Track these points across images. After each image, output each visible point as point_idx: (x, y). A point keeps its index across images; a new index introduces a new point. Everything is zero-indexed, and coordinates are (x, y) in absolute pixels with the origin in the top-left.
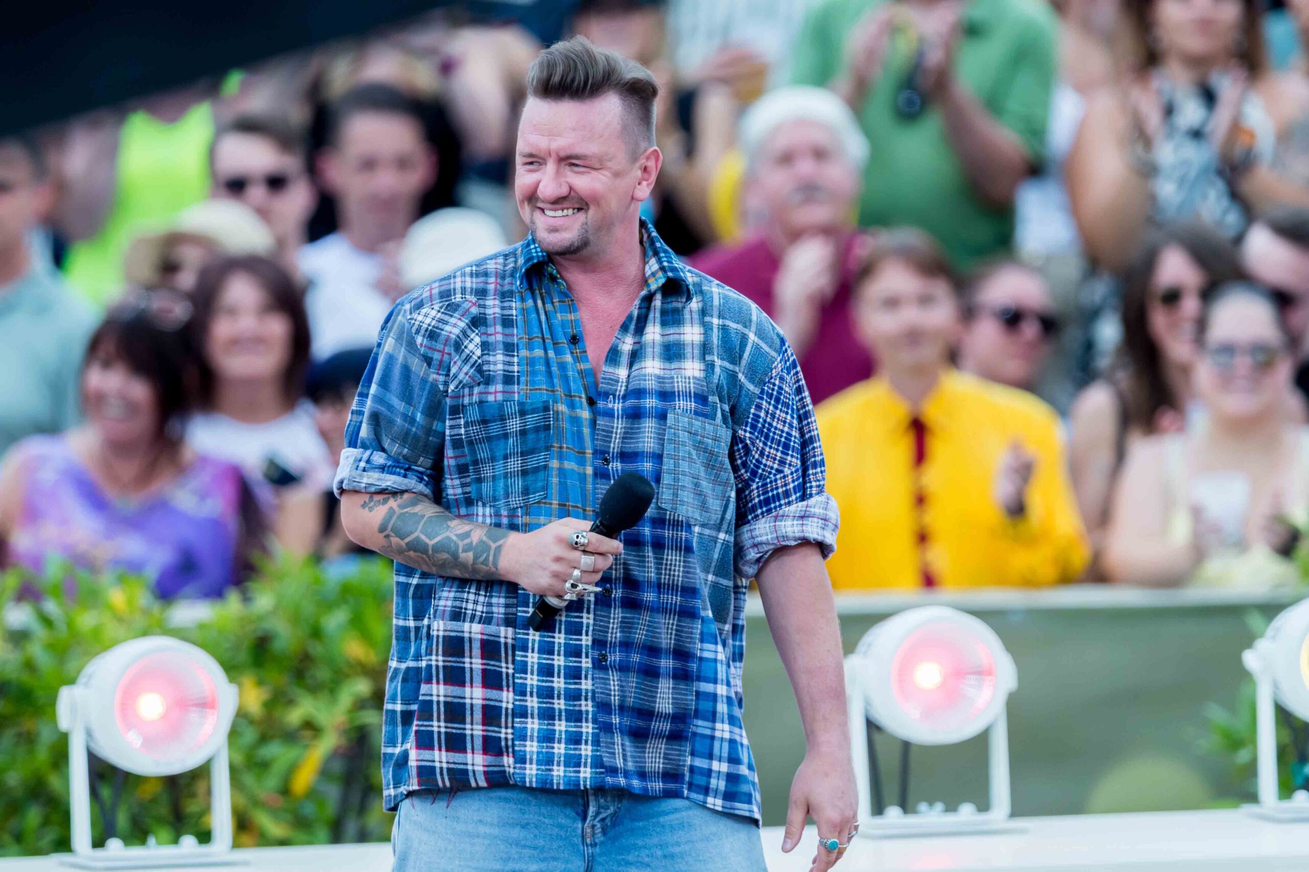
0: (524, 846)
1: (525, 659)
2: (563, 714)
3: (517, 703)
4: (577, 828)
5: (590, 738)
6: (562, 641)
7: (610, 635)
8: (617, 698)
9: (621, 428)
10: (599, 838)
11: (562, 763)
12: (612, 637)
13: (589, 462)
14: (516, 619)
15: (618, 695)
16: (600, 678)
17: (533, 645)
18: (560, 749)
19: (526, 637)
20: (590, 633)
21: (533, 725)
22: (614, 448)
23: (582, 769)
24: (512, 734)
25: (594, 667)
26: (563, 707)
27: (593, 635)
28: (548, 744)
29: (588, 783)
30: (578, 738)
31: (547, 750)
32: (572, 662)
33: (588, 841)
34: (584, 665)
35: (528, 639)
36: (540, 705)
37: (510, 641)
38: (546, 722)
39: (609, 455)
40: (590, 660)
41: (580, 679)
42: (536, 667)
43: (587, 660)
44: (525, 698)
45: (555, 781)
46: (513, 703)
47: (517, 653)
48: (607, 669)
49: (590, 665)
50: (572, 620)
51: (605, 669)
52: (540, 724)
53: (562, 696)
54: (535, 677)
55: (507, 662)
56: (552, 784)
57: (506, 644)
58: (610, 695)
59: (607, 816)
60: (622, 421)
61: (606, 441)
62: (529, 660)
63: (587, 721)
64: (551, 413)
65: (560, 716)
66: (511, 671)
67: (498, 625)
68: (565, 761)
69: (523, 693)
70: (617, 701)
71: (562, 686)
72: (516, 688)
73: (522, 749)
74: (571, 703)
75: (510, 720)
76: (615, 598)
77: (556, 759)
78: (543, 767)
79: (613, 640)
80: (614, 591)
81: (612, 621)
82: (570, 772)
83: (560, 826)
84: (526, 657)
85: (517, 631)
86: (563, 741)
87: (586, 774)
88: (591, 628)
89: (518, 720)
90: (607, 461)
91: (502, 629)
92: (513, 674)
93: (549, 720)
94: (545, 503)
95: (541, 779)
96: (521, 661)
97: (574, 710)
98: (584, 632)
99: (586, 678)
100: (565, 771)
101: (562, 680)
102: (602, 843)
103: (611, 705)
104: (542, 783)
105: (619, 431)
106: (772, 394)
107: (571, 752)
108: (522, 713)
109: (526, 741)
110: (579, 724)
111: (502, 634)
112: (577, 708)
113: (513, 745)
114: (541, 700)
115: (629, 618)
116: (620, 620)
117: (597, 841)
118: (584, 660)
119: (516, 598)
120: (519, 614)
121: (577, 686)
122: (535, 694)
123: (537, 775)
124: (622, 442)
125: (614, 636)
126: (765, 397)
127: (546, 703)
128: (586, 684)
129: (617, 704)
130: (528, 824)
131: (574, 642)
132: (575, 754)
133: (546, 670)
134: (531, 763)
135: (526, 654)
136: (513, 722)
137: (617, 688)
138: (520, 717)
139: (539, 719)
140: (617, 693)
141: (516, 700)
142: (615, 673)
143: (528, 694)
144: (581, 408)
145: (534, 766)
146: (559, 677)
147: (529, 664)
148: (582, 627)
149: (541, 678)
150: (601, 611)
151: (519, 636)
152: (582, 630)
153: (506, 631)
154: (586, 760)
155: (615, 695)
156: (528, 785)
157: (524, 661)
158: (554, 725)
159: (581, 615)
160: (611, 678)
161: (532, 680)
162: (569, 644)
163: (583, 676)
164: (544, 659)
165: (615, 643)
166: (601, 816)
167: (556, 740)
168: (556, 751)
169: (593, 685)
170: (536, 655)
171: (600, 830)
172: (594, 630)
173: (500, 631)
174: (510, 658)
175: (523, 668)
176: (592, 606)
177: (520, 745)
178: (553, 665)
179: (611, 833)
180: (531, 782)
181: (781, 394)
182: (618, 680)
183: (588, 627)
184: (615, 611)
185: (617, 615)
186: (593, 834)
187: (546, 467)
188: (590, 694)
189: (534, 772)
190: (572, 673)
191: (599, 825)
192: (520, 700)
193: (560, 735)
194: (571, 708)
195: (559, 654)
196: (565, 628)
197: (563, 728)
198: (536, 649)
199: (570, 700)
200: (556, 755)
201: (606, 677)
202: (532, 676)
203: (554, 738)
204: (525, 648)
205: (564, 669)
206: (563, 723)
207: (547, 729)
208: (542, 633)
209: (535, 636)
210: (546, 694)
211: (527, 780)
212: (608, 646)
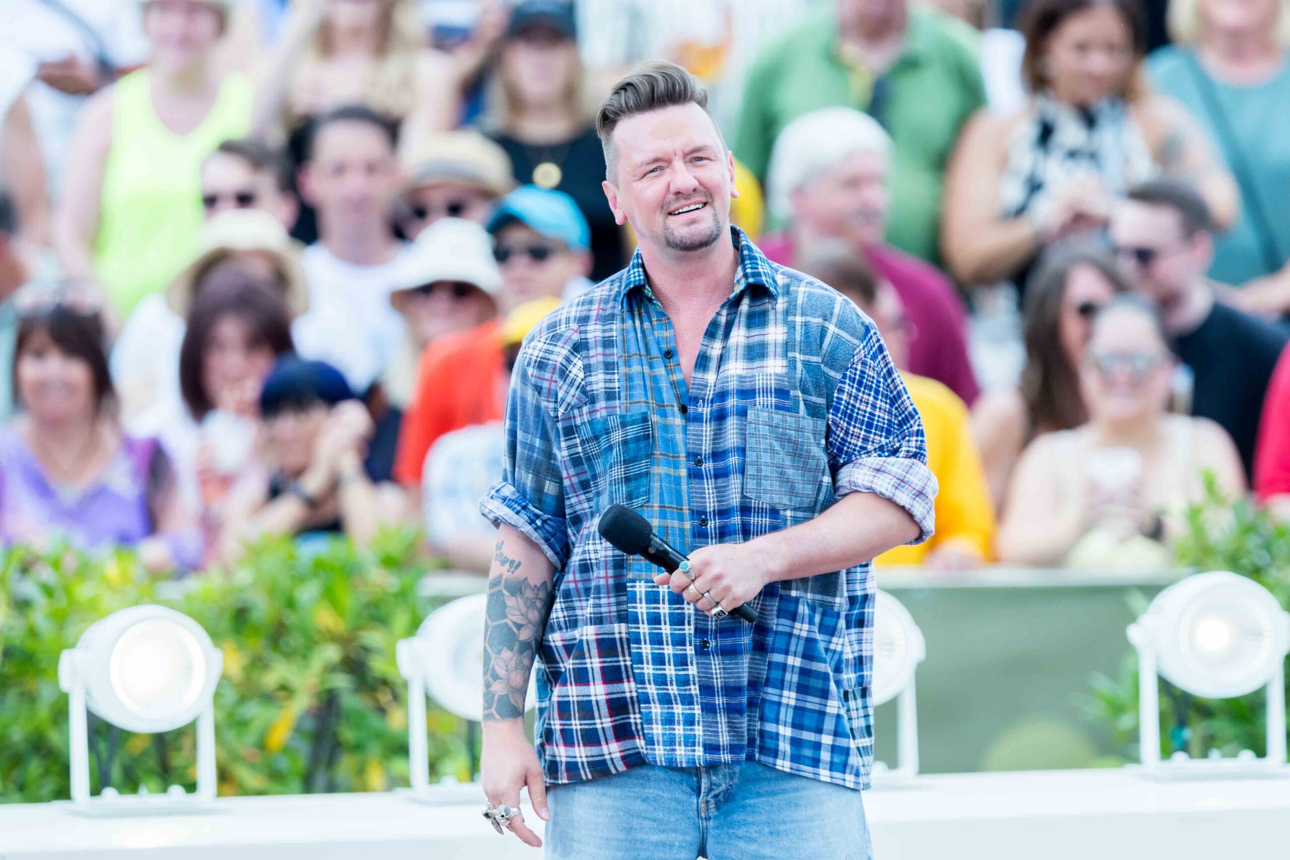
0: (645, 818)
1: (640, 651)
2: (678, 699)
3: (640, 691)
4: (692, 803)
5: (701, 720)
6: (669, 632)
7: (710, 623)
8: (719, 680)
9: (710, 431)
10: (713, 812)
11: (682, 743)
12: (712, 625)
13: (683, 466)
14: (627, 615)
15: (720, 678)
16: (703, 664)
18: (680, 730)
19: (637, 630)
20: (692, 622)
21: (657, 710)
22: (705, 450)
23: (696, 748)
24: (639, 719)
25: (696, 654)
26: (676, 692)
27: (696, 624)
28: (670, 726)
30: (692, 720)
31: (670, 732)
32: (679, 650)
33: (703, 815)
34: (688, 653)
35: (639, 633)
36: (658, 692)
37: (624, 636)
38: (666, 706)
39: (701, 457)
40: (693, 647)
41: (687, 665)
42: (650, 657)
43: (691, 648)
44: (645, 686)
45: (678, 760)
46: (636, 691)
47: (632, 645)
48: (709, 655)
49: (693, 652)
50: (675, 611)
51: (708, 654)
52: (661, 708)
53: (674, 683)
54: (651, 666)
55: (624, 656)
56: (676, 762)
57: (621, 639)
58: (713, 678)
59: (720, 793)
60: (710, 424)
61: (698, 444)
62: (644, 651)
63: (697, 704)
64: (649, 423)
65: (676, 700)
66: (629, 664)
67: (611, 623)
68: (684, 741)
70: (719, 683)
71: (673, 673)
72: (634, 677)
73: (650, 731)
74: (682, 688)
75: (636, 707)
77: (677, 739)
78: (668, 748)
79: (714, 628)
82: (689, 751)
83: (678, 801)
84: (641, 648)
85: (630, 625)
86: (681, 722)
88: (693, 618)
89: (643, 706)
90: (699, 462)
91: (616, 625)
92: (631, 666)
93: (668, 704)
94: (648, 507)
95: (668, 758)
96: (637, 652)
97: (686, 694)
98: (686, 622)
99: (692, 665)
100: (685, 750)
101: (672, 667)
102: (716, 817)
103: (714, 687)
104: (669, 761)
105: (708, 433)
106: (854, 379)
107: (688, 733)
108: (645, 699)
109: (652, 724)
110: (691, 707)
111: (616, 630)
112: (687, 692)
113: (643, 730)
114: (658, 687)
117: (711, 815)
118: (688, 647)
119: (626, 595)
120: (630, 610)
121: (685, 673)
122: (652, 682)
123: (665, 754)
124: (713, 444)
125: (714, 623)
126: (847, 381)
127: (663, 690)
128: (692, 670)
129: (720, 686)
130: (647, 798)
131: (679, 632)
132: (691, 734)
133: (658, 659)
134: (659, 744)
135: (639, 646)
136: (639, 709)
137: (718, 671)
138: (645, 703)
139: (660, 704)
140: (719, 676)
141: (638, 688)
142: (716, 658)
143: (646, 681)
144: (674, 416)
145: (662, 747)
146: (670, 665)
147: (644, 655)
148: (685, 617)
149: (656, 667)
151: (631, 631)
152: (684, 620)
153: (620, 627)
155: (717, 678)
156: (658, 764)
158: (673, 708)
159: (682, 606)
160: (713, 662)
161: (649, 669)
162: (674, 634)
163: (689, 663)
164: (656, 649)
165: (716, 630)
166: (713, 793)
167: (676, 722)
168: (677, 732)
169: (698, 670)
170: (648, 647)
171: (714, 805)
172: (696, 619)
173: (614, 628)
174: (626, 652)
175: (639, 659)
177: (648, 729)
178: (664, 654)
179: (725, 808)
180: (661, 762)
181: (863, 378)
182: (718, 664)
183: (689, 617)
186: (707, 810)
187: (647, 474)
188: (696, 679)
189: (662, 753)
190: (680, 660)
191: (712, 801)
192: (642, 688)
193: (679, 717)
194: (683, 693)
195: (667, 644)
196: (669, 620)
197: (680, 711)
198: (648, 641)
199: (681, 686)
200: (677, 736)
201: (708, 661)
202: (648, 666)
203: (674, 720)
204: (638, 641)
205: (673, 658)
206: (680, 706)
207: (668, 713)
208: (650, 626)
209: (644, 629)
210: (661, 681)
211: (658, 760)
212: (709, 633)
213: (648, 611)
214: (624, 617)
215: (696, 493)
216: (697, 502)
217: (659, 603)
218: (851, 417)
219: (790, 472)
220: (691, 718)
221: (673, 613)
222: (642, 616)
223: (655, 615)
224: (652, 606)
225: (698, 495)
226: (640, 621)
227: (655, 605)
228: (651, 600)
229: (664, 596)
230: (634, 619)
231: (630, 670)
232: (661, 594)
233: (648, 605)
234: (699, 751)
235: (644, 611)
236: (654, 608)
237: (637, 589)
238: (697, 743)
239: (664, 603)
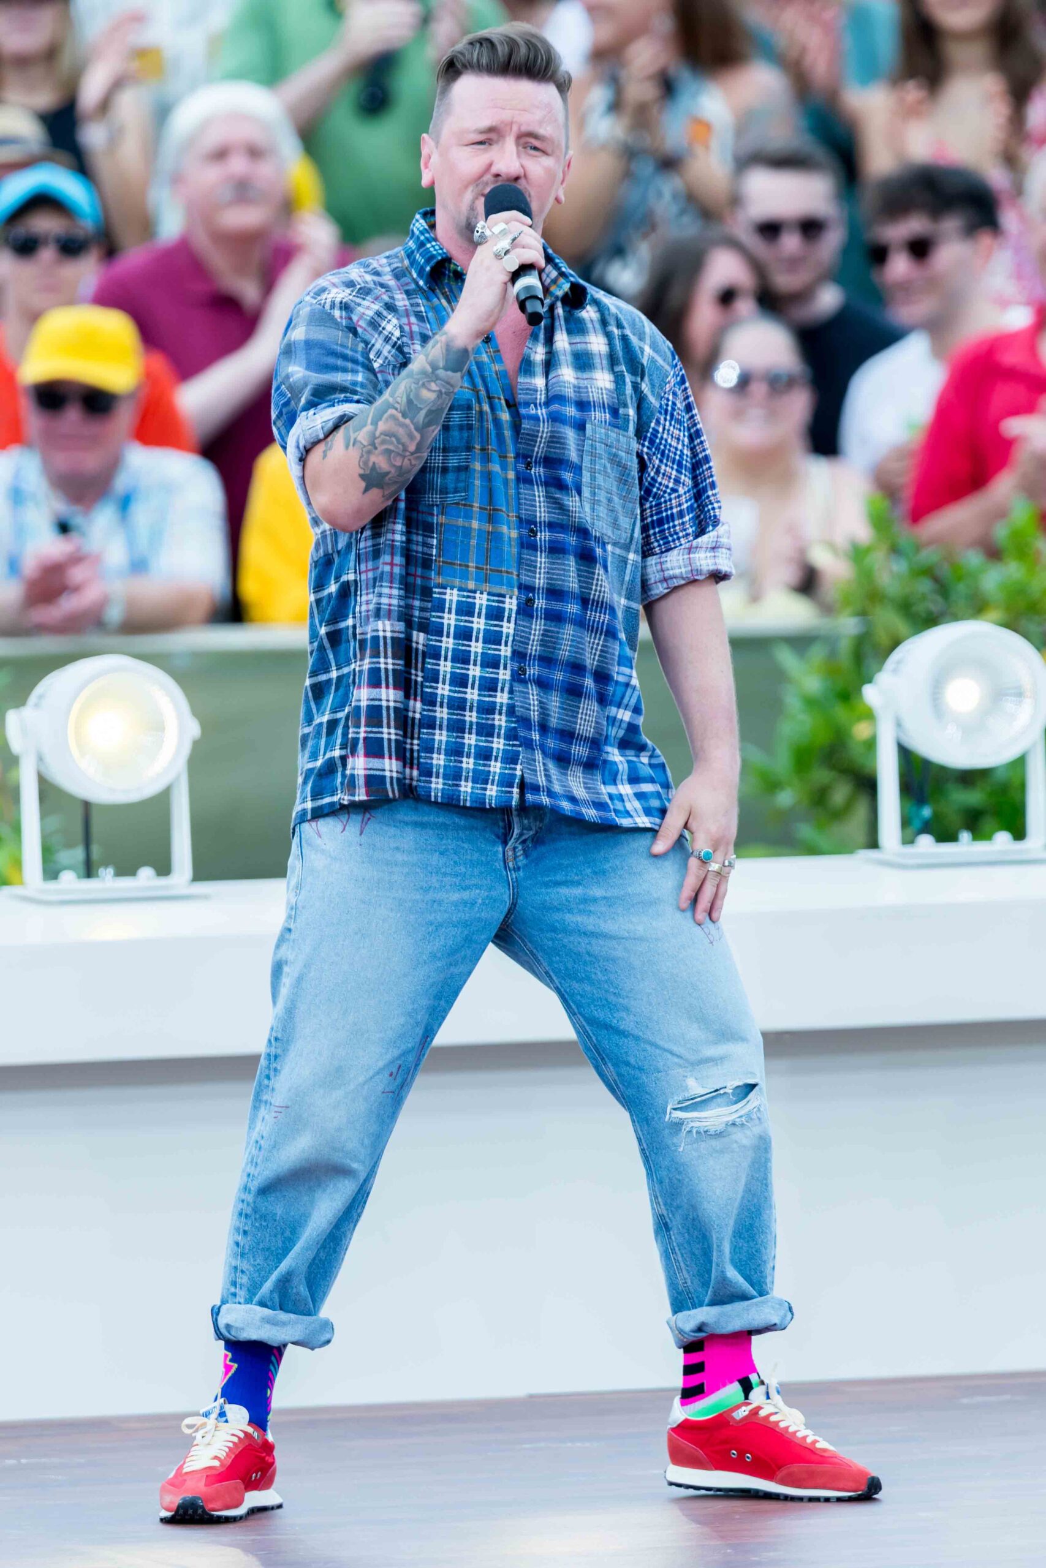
1: (437, 667)
2: (474, 727)
3: (425, 713)
4: (498, 852)
5: (500, 755)
6: (480, 650)
7: (530, 647)
8: (537, 714)
9: (547, 433)
10: (522, 861)
11: (470, 779)
12: (532, 649)
13: (511, 466)
14: (428, 624)
15: (538, 711)
16: (519, 691)
17: (446, 653)
18: (468, 763)
19: (439, 644)
20: (510, 643)
21: (441, 737)
22: (538, 453)
23: (489, 786)
24: (418, 745)
25: (512, 680)
26: (474, 720)
27: (512, 646)
28: (456, 758)
29: (493, 802)
30: (488, 754)
31: (455, 764)
32: (489, 673)
33: (511, 865)
34: (501, 677)
35: (441, 647)
36: (449, 716)
37: (422, 647)
38: (454, 734)
39: (531, 459)
40: (508, 672)
41: (496, 691)
42: (448, 676)
43: (505, 672)
44: (434, 708)
45: (462, 798)
46: (421, 713)
47: (428, 660)
48: (527, 683)
49: (508, 677)
50: (492, 628)
51: (524, 683)
52: (448, 736)
53: (475, 709)
54: (447, 687)
55: (416, 670)
56: (459, 800)
57: (417, 649)
58: (529, 710)
59: (528, 838)
60: (548, 425)
61: (531, 445)
62: (442, 668)
63: (499, 737)
64: (474, 412)
65: (471, 729)
66: (420, 679)
68: (473, 777)
69: (433, 704)
70: (536, 717)
71: (476, 697)
72: (424, 697)
73: (429, 761)
74: (484, 716)
75: (416, 730)
76: (537, 608)
77: (464, 774)
78: (450, 782)
79: (533, 653)
80: (536, 601)
81: (533, 632)
82: (477, 788)
83: (480, 851)
84: (439, 665)
85: (431, 636)
86: (472, 755)
87: (492, 791)
88: (511, 638)
89: (425, 731)
90: (529, 465)
91: (415, 633)
92: (422, 682)
93: (458, 732)
94: (465, 505)
95: (448, 794)
96: (433, 669)
97: (487, 724)
98: (503, 642)
99: (502, 690)
100: (473, 788)
101: (476, 691)
102: (525, 866)
103: (530, 720)
104: (448, 798)
105: (544, 435)
106: (667, 410)
107: (480, 768)
108: (430, 723)
109: (433, 753)
110: (490, 739)
111: (415, 639)
112: (490, 722)
113: (419, 757)
114: (452, 711)
115: (552, 632)
116: (541, 632)
117: (519, 864)
118: (501, 671)
119: (432, 601)
120: (434, 619)
121: (491, 699)
122: (445, 705)
123: (443, 789)
124: (548, 447)
125: (534, 648)
126: (662, 411)
127: (457, 715)
128: (502, 697)
129: (536, 720)
131: (492, 652)
132: (484, 770)
133: (458, 680)
134: (437, 777)
135: (438, 662)
136: (419, 733)
137: (536, 703)
138: (428, 728)
139: (448, 731)
140: (536, 708)
141: (424, 710)
142: (534, 688)
143: (438, 704)
144: (502, 410)
145: (441, 780)
146: (473, 688)
147: (441, 673)
148: (502, 637)
149: (453, 688)
150: (523, 620)
151: (431, 643)
152: (501, 640)
153: (418, 636)
154: (494, 777)
155: (534, 711)
156: (433, 799)
157: (435, 669)
158: (463, 738)
159: (501, 623)
160: (531, 692)
161: (444, 690)
162: (486, 653)
163: (499, 688)
164: (459, 668)
165: (535, 656)
166: (523, 838)
167: (465, 754)
168: (464, 765)
169: (510, 698)
170: (449, 664)
171: (522, 852)
172: (514, 641)
173: (412, 635)
174: (420, 665)
175: (434, 677)
176: (514, 615)
177: (426, 758)
178: (468, 675)
179: (533, 855)
180: (436, 797)
181: (674, 409)
182: (537, 695)
183: (507, 637)
184: (536, 622)
185: (538, 627)
186: (515, 858)
187: (467, 468)
188: (505, 708)
189: (440, 786)
190: (487, 684)
191: (520, 847)
192: (429, 710)
193: (470, 749)
194: (484, 721)
195: (475, 665)
196: (483, 637)
197: (473, 742)
198: (449, 657)
199: (483, 714)
200: (464, 770)
201: (525, 690)
202: (443, 686)
203: (463, 752)
204: (437, 657)
205: (480, 680)
206: (474, 737)
207: (456, 743)
208: (457, 641)
209: (448, 643)
210: (458, 705)
211: (433, 794)
212: (528, 658)
213: (458, 623)
214: (424, 627)
215: (525, 499)
216: (526, 510)
217: (473, 617)
218: (663, 454)
219: (616, 499)
220: (486, 751)
221: (490, 630)
222: (449, 629)
223: (467, 630)
224: (463, 618)
225: (528, 502)
226: (445, 633)
227: (467, 618)
228: (463, 611)
229: (480, 609)
230: (436, 631)
231: (419, 687)
232: (477, 607)
233: (459, 617)
234: (491, 790)
235: (453, 623)
236: (466, 621)
237: (447, 597)
238: (490, 781)
239: (479, 616)
